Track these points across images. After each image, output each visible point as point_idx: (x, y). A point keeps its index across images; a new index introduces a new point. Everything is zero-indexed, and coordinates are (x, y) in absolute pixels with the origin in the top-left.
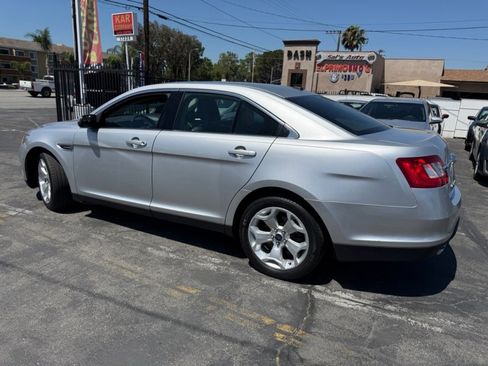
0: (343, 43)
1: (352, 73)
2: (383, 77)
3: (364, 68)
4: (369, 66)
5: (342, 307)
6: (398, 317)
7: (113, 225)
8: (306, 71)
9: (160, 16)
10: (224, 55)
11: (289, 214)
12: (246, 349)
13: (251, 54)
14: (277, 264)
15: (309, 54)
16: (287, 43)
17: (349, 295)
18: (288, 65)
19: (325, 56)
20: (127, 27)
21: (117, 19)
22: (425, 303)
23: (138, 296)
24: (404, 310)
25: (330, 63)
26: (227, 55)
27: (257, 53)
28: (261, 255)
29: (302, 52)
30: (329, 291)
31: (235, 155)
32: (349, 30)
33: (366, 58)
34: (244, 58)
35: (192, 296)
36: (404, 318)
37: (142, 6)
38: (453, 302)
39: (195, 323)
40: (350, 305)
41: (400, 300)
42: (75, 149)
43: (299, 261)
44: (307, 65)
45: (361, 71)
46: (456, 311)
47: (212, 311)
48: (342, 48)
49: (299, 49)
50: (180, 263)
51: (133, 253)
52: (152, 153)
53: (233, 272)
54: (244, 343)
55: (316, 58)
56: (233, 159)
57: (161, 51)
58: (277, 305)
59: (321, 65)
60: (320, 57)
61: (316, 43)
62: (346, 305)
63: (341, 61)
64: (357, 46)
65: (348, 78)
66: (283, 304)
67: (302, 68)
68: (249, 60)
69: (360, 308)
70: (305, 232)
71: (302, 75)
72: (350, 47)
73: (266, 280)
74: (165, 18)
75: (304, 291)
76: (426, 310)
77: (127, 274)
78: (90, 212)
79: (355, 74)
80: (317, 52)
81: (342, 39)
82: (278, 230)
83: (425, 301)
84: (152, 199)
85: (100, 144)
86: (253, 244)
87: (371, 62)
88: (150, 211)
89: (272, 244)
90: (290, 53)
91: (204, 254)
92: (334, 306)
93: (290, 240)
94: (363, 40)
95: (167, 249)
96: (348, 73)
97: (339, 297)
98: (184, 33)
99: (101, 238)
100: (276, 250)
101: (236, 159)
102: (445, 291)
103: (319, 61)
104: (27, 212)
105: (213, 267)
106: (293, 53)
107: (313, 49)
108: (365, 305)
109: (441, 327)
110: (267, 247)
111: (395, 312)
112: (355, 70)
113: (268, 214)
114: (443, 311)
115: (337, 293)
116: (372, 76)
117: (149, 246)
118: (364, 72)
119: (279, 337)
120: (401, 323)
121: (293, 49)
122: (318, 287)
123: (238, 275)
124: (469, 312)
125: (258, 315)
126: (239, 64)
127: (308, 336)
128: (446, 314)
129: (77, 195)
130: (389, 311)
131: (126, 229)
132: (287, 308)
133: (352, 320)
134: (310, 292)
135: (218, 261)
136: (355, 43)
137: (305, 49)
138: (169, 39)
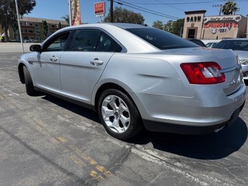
0: (223, 11)
1: (225, 28)
2: (246, 30)
3: (233, 25)
4: (236, 23)
5: (144, 160)
6: (179, 171)
7: (51, 103)
8: (197, 28)
9: (119, 3)
10: (155, 22)
11: (120, 99)
12: (69, 177)
13: (170, 21)
14: (116, 129)
15: (199, 18)
16: (187, 13)
17: (155, 153)
18: (187, 25)
19: (209, 19)
20: (101, 9)
21: (96, 6)
22: (206, 164)
23: (34, 140)
24: (188, 167)
25: (212, 22)
26: (157, 22)
27: (173, 20)
28: (109, 124)
29: (195, 18)
30: (143, 149)
31: (93, 64)
32: (227, 4)
33: (234, 19)
34: (166, 24)
35: (61, 143)
36: (183, 173)
38: (228, 166)
39: (51, 158)
40: (152, 159)
41: (189, 160)
42: (34, 63)
43: (126, 128)
44: (198, 25)
45: (231, 26)
46: (227, 173)
47: (66, 153)
48: (222, 14)
49: (193, 16)
50: (68, 124)
51: (49, 118)
52: (60, 64)
53: (94, 132)
54: (70, 174)
55: (204, 20)
56: (92, 66)
58: (105, 153)
59: (206, 24)
60: (206, 19)
61: (204, 12)
62: (148, 159)
63: (219, 21)
64: (231, 13)
65: (222, 31)
66: (109, 154)
67: (195, 26)
68: (169, 24)
69: (157, 162)
70: (128, 111)
71: (195, 30)
72: (227, 13)
73: (109, 139)
74: (122, 4)
75: (127, 147)
76: (204, 169)
77: (38, 128)
78: (45, 96)
79: (227, 28)
80: (204, 17)
81: (222, 9)
82: (116, 110)
83: (206, 163)
84: (61, 89)
85: (41, 61)
86: (104, 117)
87: (237, 21)
88: (61, 96)
89: (114, 118)
90: (188, 19)
91: (85, 121)
92: (141, 158)
93: (122, 116)
94: (236, 9)
95: (68, 117)
96: (222, 28)
97: (147, 153)
98: (134, 12)
99: (40, 109)
100: (116, 121)
101: (94, 66)
102: (226, 158)
103: (205, 22)
104: (18, 95)
105: (84, 128)
106: (190, 18)
107: (202, 15)
108: (161, 160)
109: (208, 182)
110: (112, 119)
111: (180, 168)
112: (227, 26)
113: (110, 99)
114: (216, 171)
115: (148, 151)
116: (238, 29)
117: (59, 114)
118: (233, 27)
119: (93, 173)
120: (179, 175)
121: (190, 16)
122: (138, 146)
123: (95, 134)
124: (236, 175)
125: (89, 158)
126: (163, 27)
127: (111, 175)
128: (217, 174)
129: (36, 87)
130: (176, 167)
131: (56, 105)
132: (110, 156)
133: (147, 169)
134: (130, 148)
135: (89, 125)
136: (230, 11)
137: (197, 15)
138: (127, 16)
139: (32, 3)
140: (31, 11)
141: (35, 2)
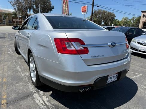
9: (97, 6)
10: (123, 18)
13: (134, 17)
16: (143, 12)
18: (143, 20)
20: (85, 10)
21: (83, 8)
26: (125, 18)
27: (136, 17)
34: (131, 19)
35: (2, 82)
37: (92, 4)
40: (40, 103)
57: (101, 18)
68: (133, 19)
73: (29, 84)
74: (99, 7)
75: (34, 92)
92: (34, 100)
98: (110, 12)
100: (34, 73)
104: (12, 53)
106: (145, 15)
108: (46, 105)
115: (44, 96)
117: (19, 66)
122: (41, 92)
125: (6, 94)
126: (129, 21)
138: (104, 14)
139: (52, 7)
140: (51, 12)
141: (54, 6)
